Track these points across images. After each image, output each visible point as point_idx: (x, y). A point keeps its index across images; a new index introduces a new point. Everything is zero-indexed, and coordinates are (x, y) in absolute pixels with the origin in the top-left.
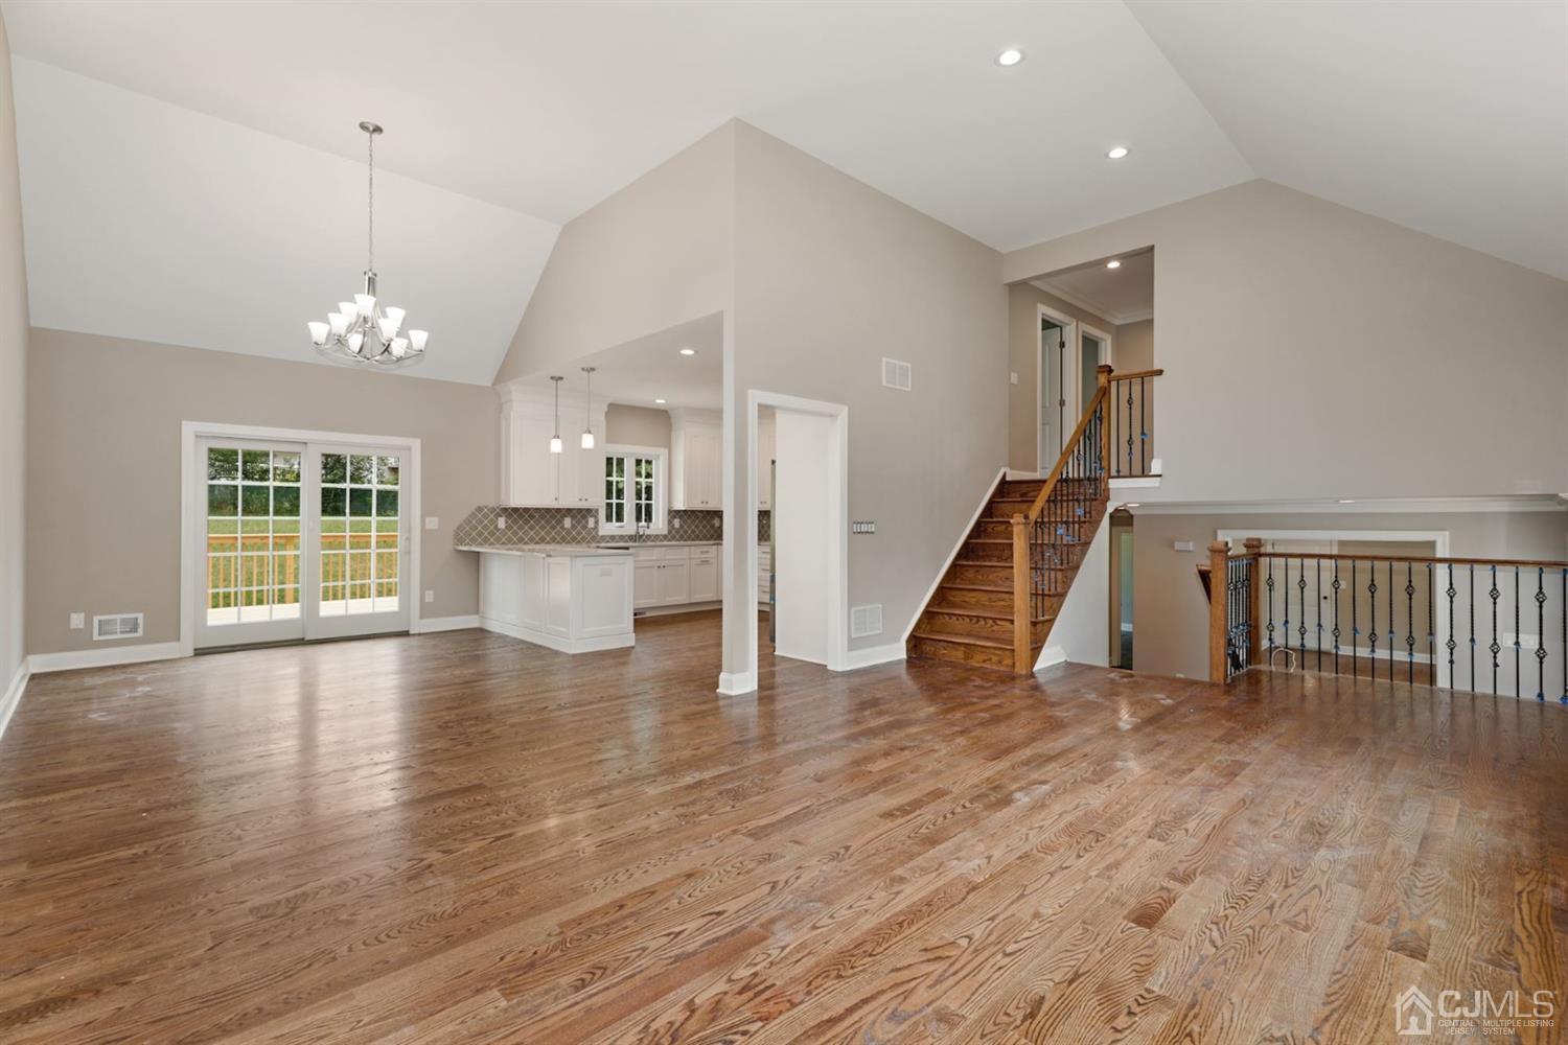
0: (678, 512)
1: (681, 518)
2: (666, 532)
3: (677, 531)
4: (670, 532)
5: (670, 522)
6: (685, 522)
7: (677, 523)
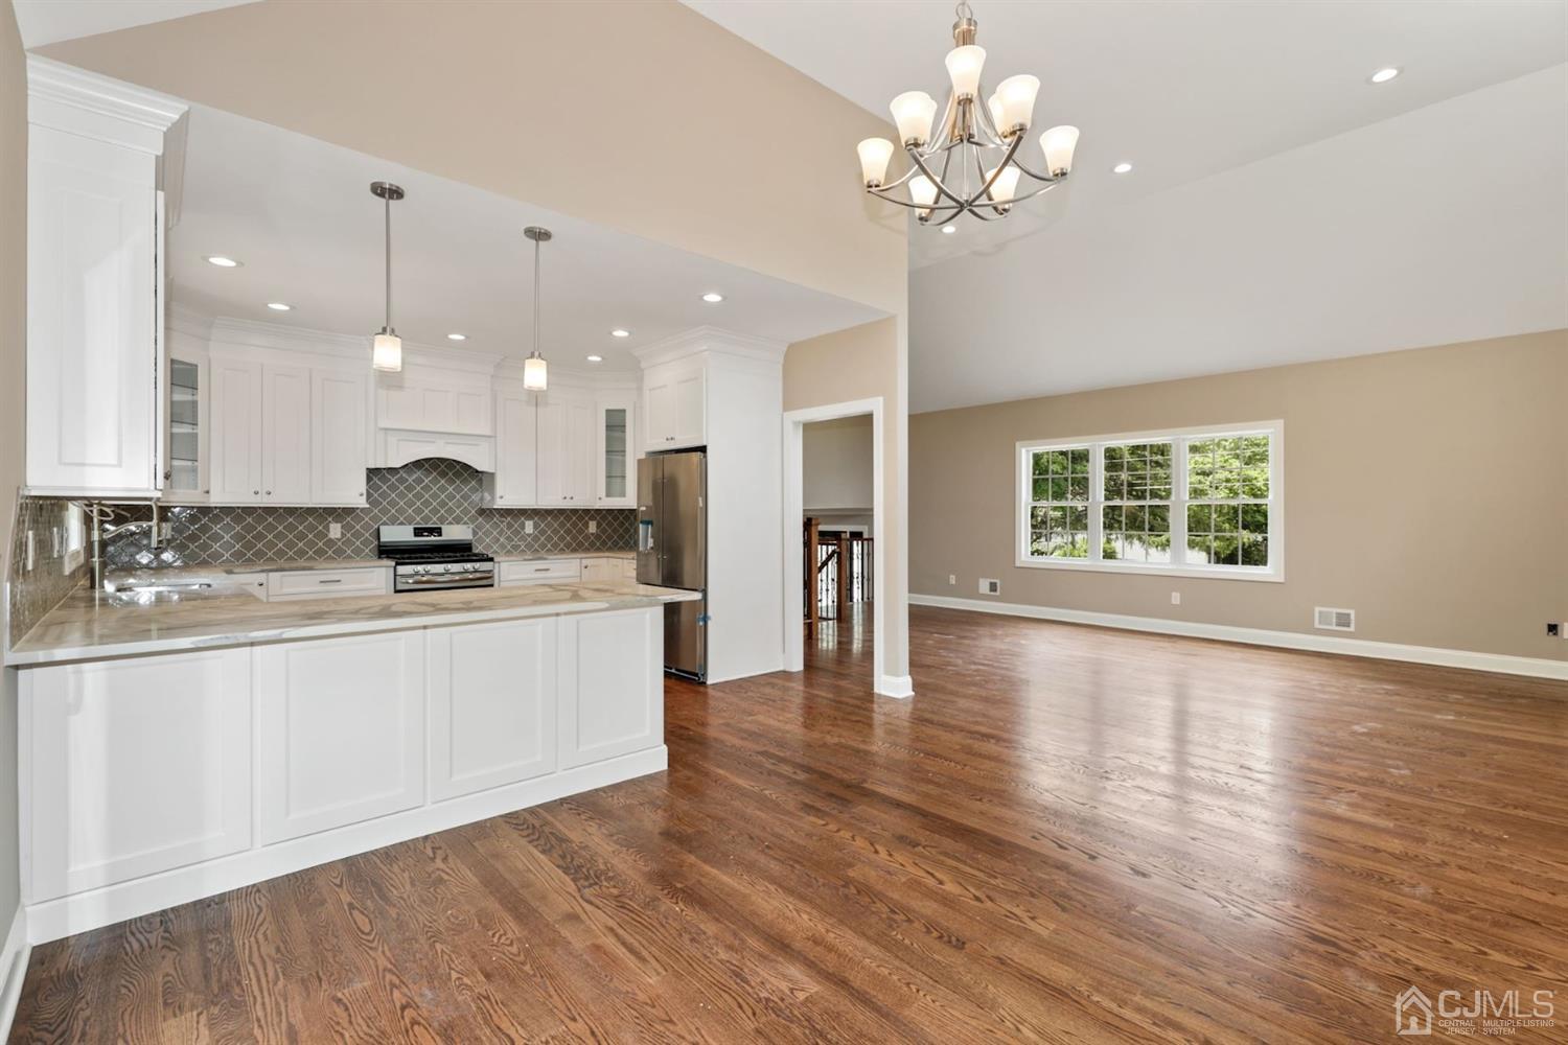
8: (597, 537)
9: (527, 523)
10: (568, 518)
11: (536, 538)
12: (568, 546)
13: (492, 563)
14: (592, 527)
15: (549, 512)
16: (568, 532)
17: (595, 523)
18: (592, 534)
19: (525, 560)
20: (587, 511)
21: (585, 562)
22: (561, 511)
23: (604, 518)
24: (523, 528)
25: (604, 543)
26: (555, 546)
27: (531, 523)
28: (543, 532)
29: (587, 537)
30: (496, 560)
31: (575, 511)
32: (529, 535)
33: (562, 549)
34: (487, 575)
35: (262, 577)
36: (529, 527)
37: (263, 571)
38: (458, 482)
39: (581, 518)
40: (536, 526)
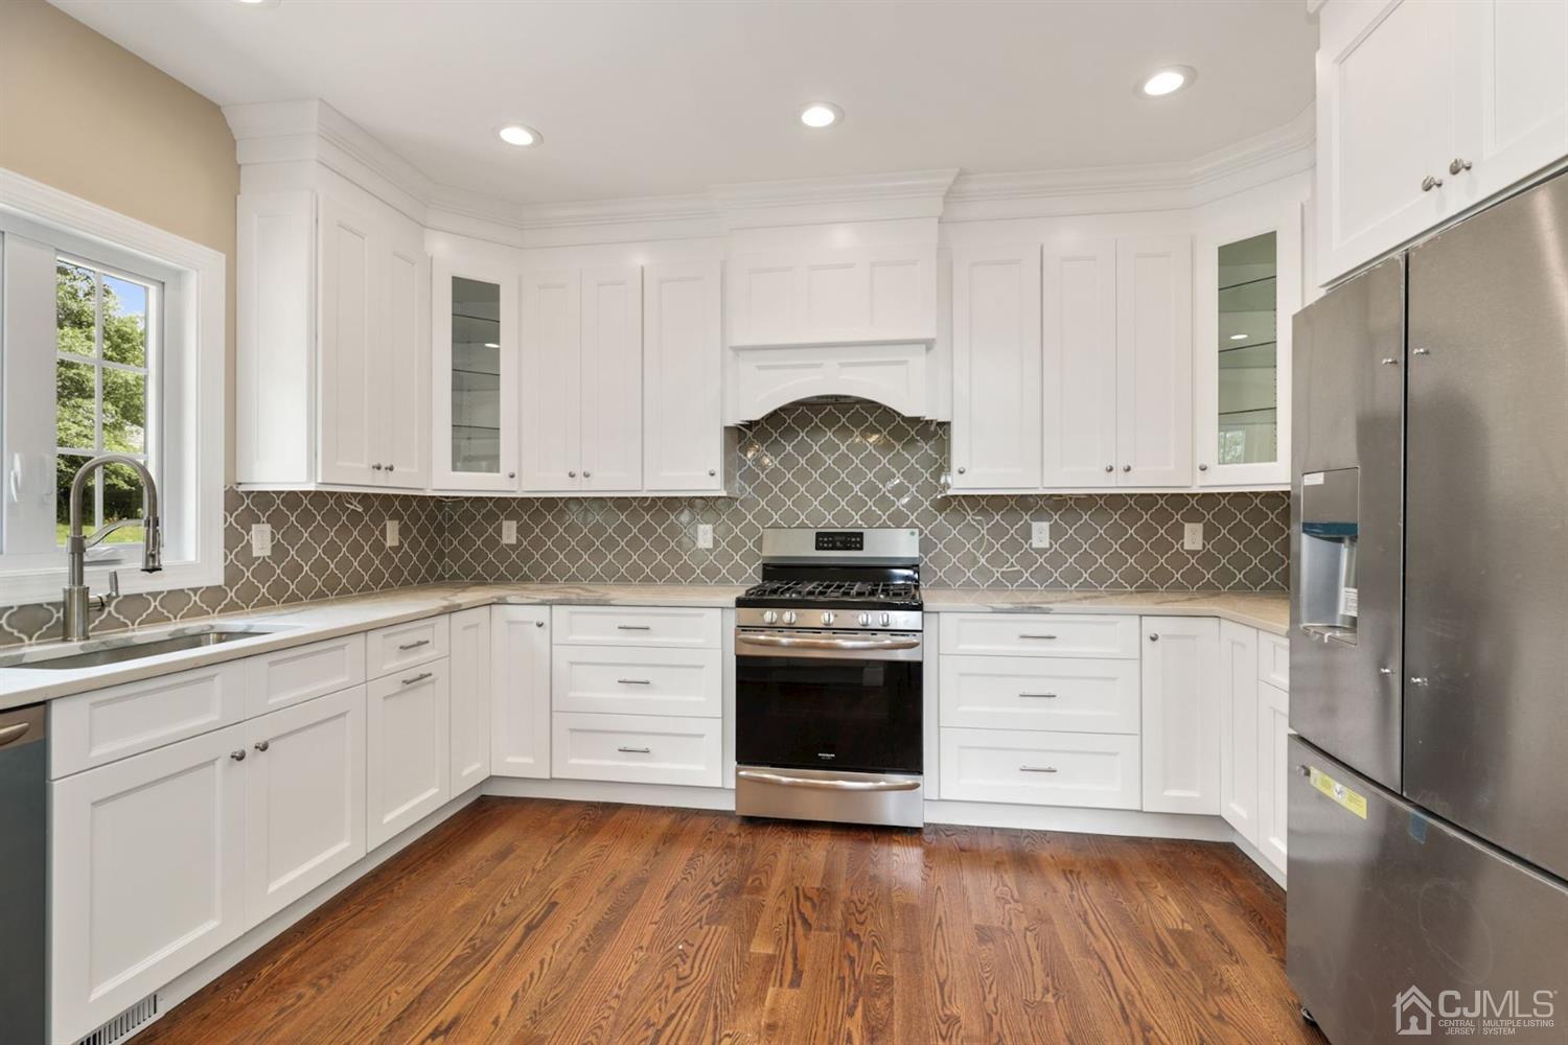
0: (263, 499)
1: (276, 521)
2: (218, 578)
3: (263, 568)
4: (232, 574)
5: (234, 539)
6: (292, 535)
7: (261, 540)
8: (1206, 559)
9: (1036, 526)
10: (1131, 516)
11: (1055, 560)
12: (1132, 577)
13: (918, 614)
14: (1193, 537)
15: (1087, 502)
16: (1132, 547)
17: (1199, 527)
18: (1193, 553)
19: (996, 611)
20: (1178, 500)
21: (1153, 625)
22: (1115, 501)
23: (1224, 516)
24: (1028, 536)
25: (1224, 576)
26: (1100, 577)
27: (1045, 525)
28: (1071, 546)
29: (1180, 559)
30: (927, 606)
31: (1146, 501)
32: (1040, 552)
33: (1116, 584)
34: (911, 639)
35: (542, 613)
36: (1041, 534)
37: (543, 603)
38: (898, 447)
39: (1162, 517)
40: (1055, 533)
